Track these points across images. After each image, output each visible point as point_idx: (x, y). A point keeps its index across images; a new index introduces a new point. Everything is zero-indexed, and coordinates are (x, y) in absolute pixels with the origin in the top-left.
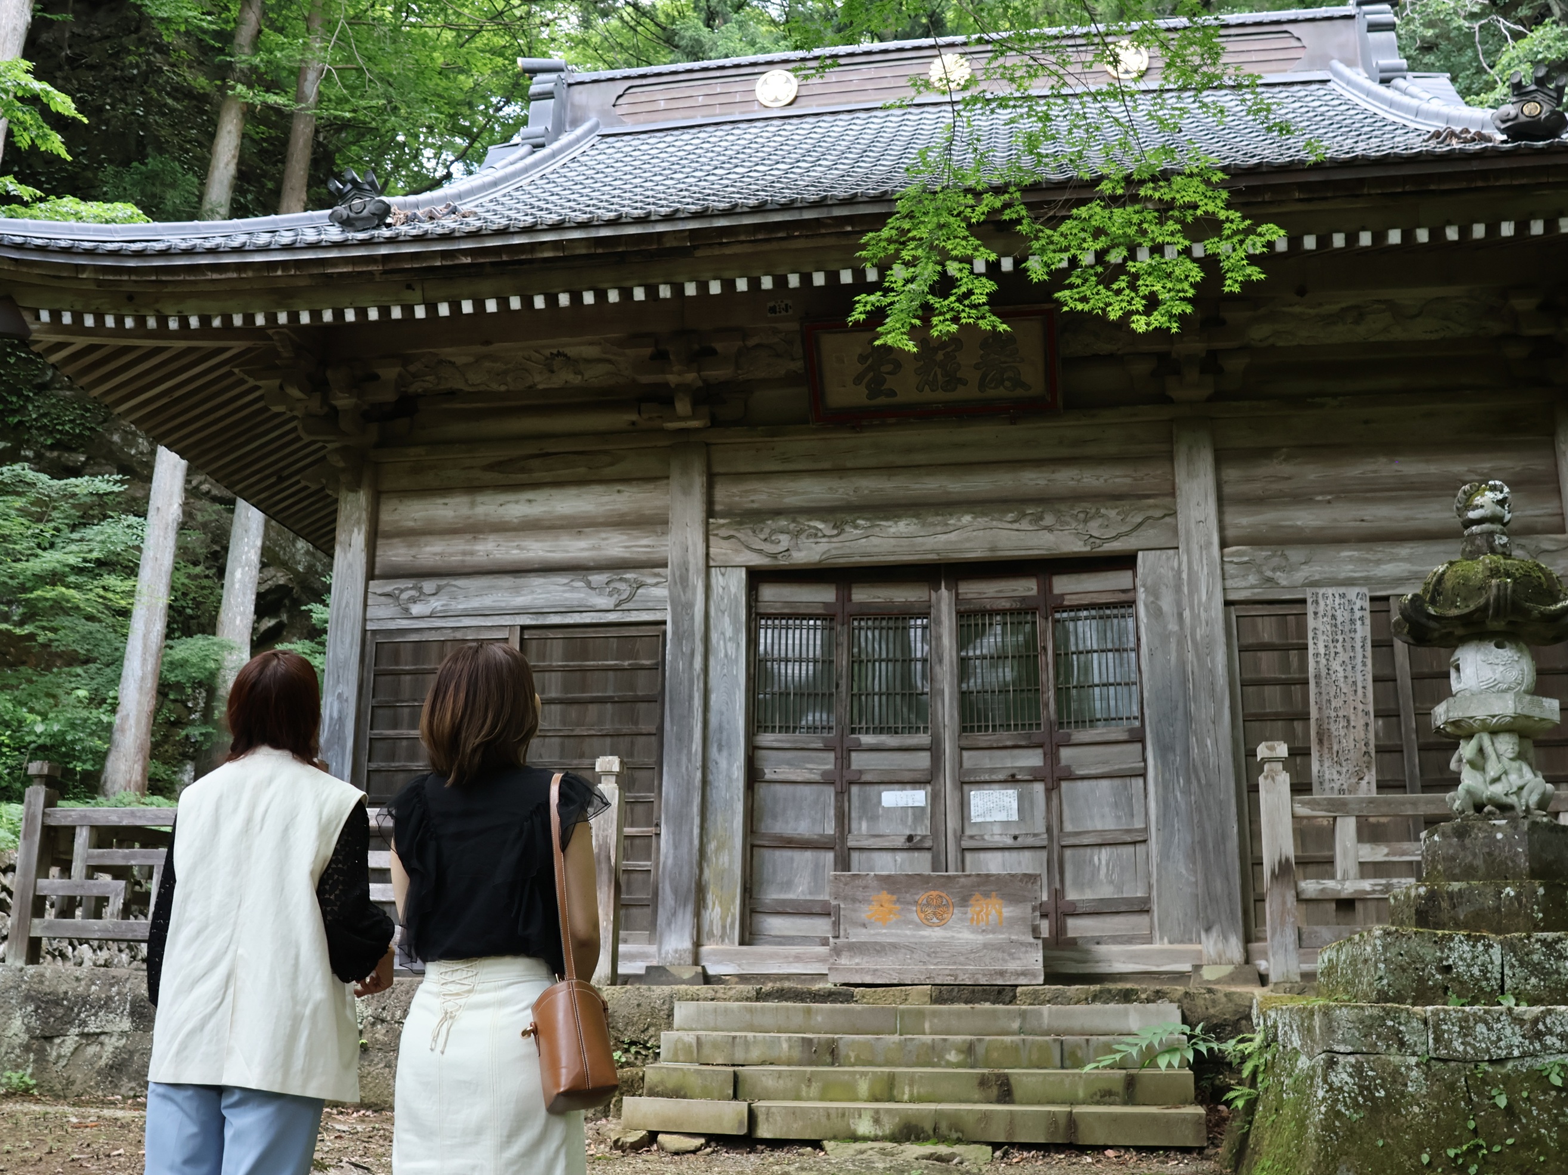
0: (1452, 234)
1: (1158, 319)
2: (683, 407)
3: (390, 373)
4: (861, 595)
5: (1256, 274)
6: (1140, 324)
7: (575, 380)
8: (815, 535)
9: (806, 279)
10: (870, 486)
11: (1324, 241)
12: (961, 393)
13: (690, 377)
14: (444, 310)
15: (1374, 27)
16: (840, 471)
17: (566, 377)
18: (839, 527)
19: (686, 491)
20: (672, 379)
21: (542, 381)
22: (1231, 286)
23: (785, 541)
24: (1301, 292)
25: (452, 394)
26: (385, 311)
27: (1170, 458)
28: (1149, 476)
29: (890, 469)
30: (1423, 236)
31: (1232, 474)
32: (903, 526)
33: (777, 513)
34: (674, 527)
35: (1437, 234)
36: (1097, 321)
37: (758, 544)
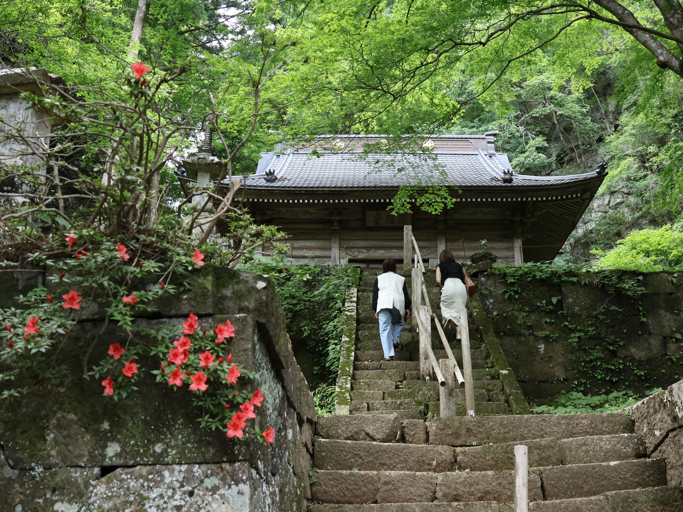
0: (489, 200)
1: (437, 212)
2: (335, 224)
3: (269, 213)
4: (371, 266)
5: (453, 206)
6: (433, 213)
7: (310, 217)
8: (363, 252)
9: (370, 200)
10: (374, 243)
11: (466, 200)
12: (394, 225)
13: (337, 218)
14: (296, 201)
15: (489, 142)
16: (368, 240)
17: (308, 216)
18: (368, 251)
19: (335, 242)
20: (333, 218)
21: (302, 217)
22: (448, 208)
23: (356, 253)
24: (464, 208)
25: (281, 218)
26: (283, 201)
27: (436, 240)
28: (432, 244)
29: (378, 240)
30: (484, 200)
31: (449, 244)
32: (381, 252)
33: (354, 248)
34: (333, 249)
35: (487, 200)
36: (426, 213)
37: (350, 253)
